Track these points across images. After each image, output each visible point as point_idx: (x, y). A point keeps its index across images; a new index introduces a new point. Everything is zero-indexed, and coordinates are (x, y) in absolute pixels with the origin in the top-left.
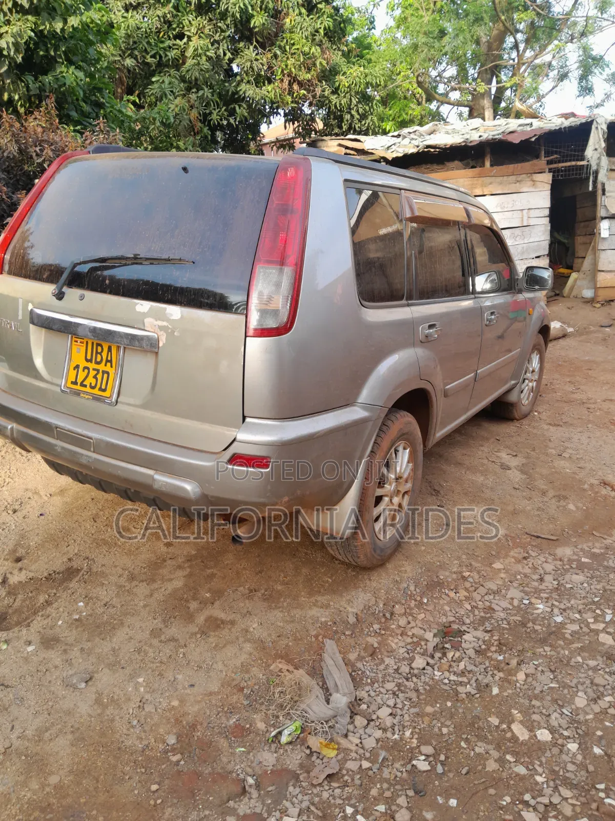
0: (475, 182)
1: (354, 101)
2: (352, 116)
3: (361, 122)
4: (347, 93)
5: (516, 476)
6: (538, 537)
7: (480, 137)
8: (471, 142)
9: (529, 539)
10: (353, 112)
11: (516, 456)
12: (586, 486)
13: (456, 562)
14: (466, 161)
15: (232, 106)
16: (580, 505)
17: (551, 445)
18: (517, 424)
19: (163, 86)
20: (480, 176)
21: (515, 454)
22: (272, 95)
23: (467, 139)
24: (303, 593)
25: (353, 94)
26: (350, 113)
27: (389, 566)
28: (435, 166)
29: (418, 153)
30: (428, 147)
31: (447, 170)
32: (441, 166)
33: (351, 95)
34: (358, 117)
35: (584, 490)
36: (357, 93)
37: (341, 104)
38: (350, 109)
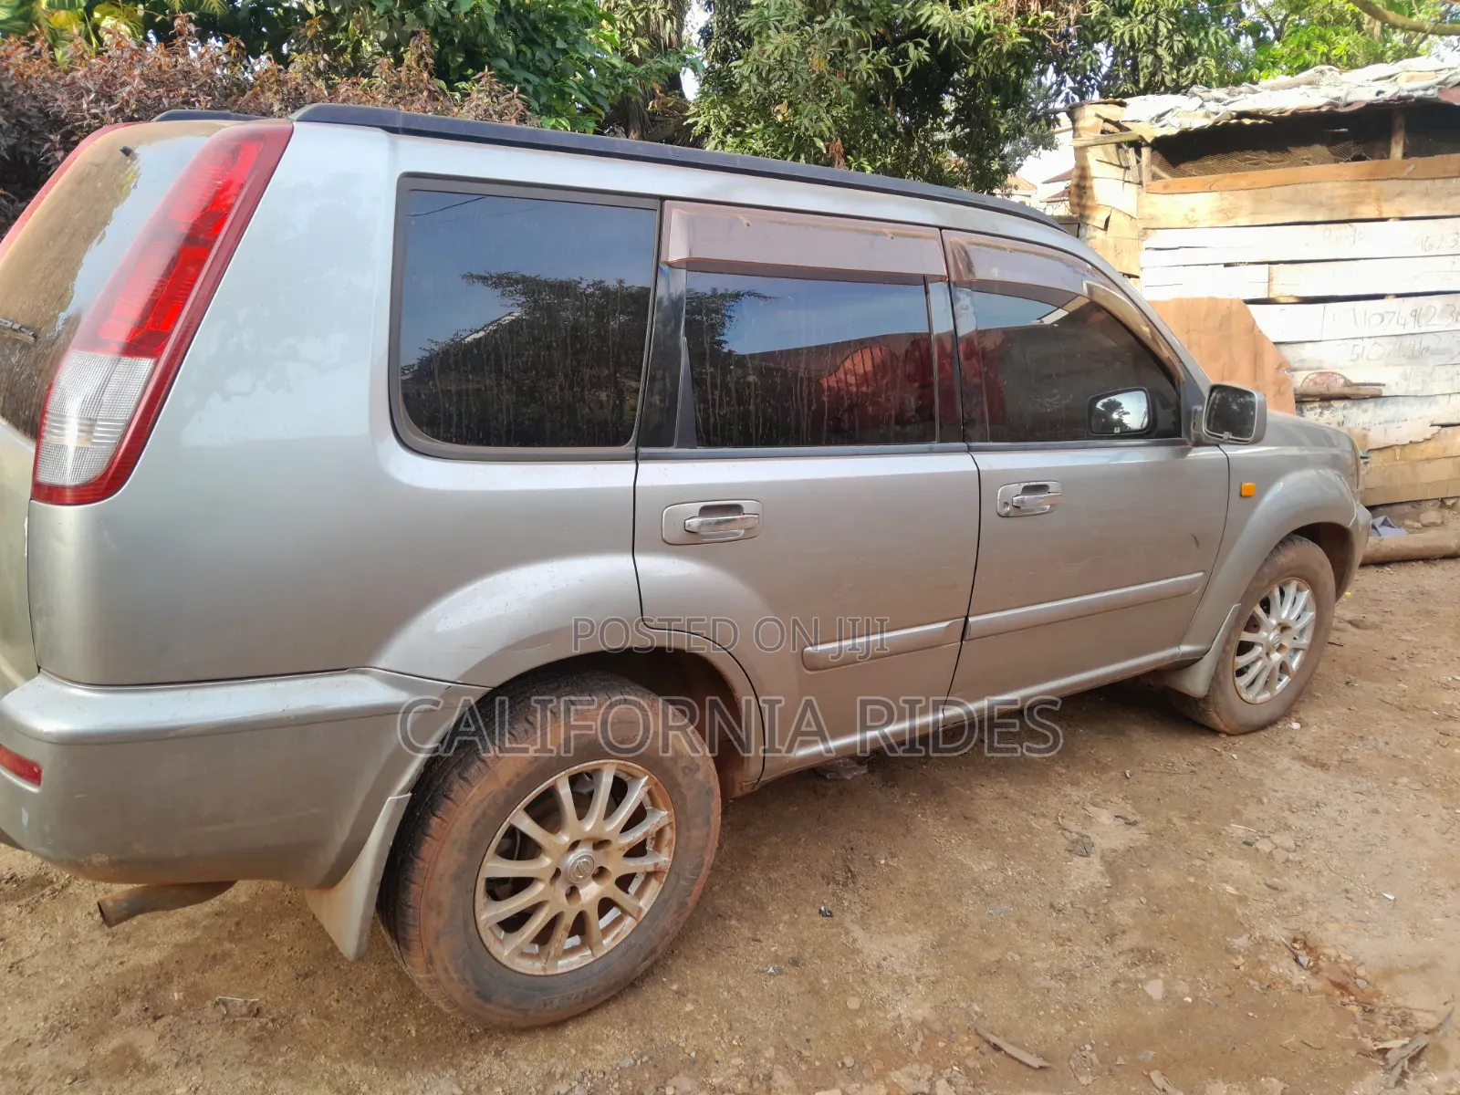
0: (1363, 191)
1: (1163, 30)
2: (1158, 58)
3: (1179, 70)
4: (1150, 13)
5: (1086, 874)
6: (997, 1048)
7: (1379, 93)
8: (1349, 104)
9: (969, 1049)
10: (1160, 51)
11: (1134, 824)
12: (1241, 942)
13: (737, 1061)
14: (1339, 147)
15: (903, 45)
16: (1182, 987)
17: (1251, 812)
18: (1218, 744)
19: (766, 13)
20: (1373, 177)
21: (1132, 818)
22: (980, 23)
23: (1338, 99)
24: (333, 1047)
25: (1162, 14)
26: (1153, 52)
27: (572, 1032)
28: (1265, 156)
29: (1214, 128)
30: (1242, 115)
31: (1293, 164)
32: (1277, 156)
33: (1158, 19)
34: (1170, 59)
35: (1230, 950)
36: (1170, 13)
37: (1131, 37)
38: (1156, 45)
